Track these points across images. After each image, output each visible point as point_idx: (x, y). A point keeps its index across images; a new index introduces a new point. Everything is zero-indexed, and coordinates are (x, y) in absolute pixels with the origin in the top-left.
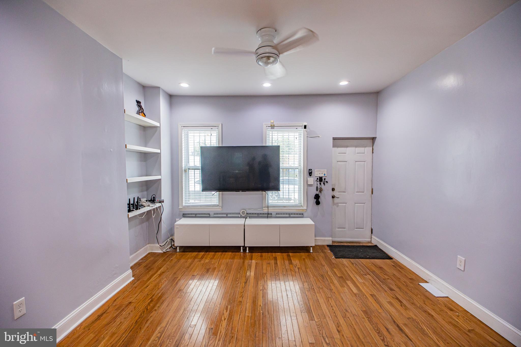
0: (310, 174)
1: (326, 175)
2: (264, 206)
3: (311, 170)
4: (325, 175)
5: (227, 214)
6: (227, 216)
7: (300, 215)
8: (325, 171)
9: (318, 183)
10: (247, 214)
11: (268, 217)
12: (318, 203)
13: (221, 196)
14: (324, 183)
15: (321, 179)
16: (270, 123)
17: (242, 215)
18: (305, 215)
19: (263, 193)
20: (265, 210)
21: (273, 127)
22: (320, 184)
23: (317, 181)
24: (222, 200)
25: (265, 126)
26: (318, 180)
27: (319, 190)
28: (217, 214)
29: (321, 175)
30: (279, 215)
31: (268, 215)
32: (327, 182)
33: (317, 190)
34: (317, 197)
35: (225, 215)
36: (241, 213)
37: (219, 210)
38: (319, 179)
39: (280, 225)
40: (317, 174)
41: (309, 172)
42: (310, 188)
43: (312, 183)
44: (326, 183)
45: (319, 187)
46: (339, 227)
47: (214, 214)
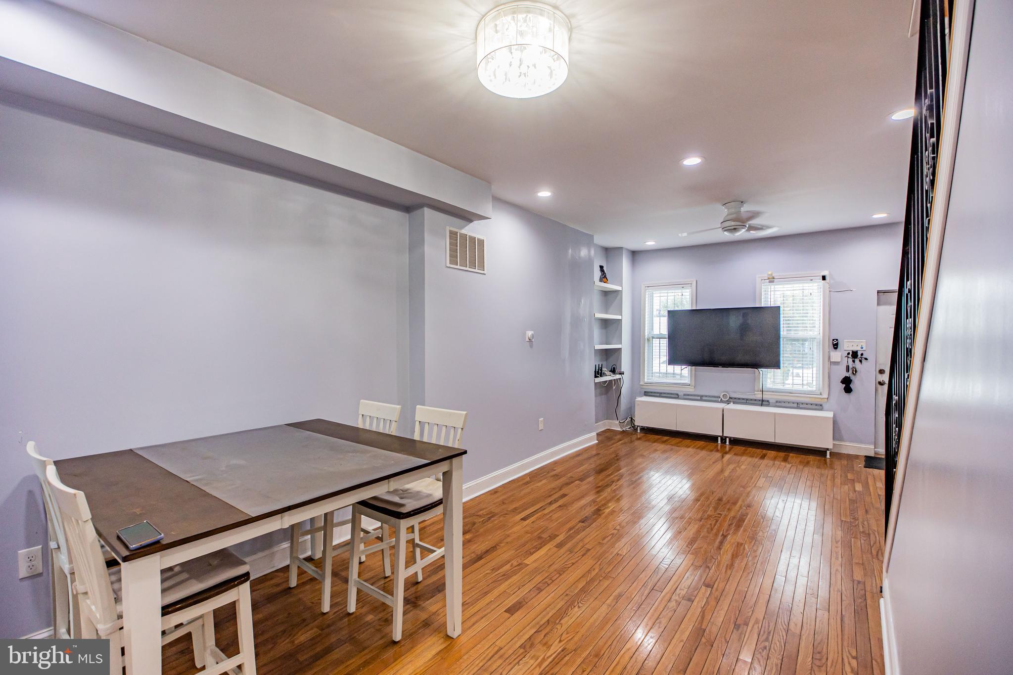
0: (836, 346)
1: (864, 349)
2: (756, 389)
3: (837, 340)
4: (862, 348)
5: (702, 396)
6: (701, 398)
7: (819, 407)
8: (862, 342)
9: (850, 360)
10: (730, 398)
11: (762, 405)
12: (848, 390)
13: (693, 372)
14: (861, 361)
15: (855, 355)
16: (767, 275)
17: (723, 399)
18: (825, 406)
19: (755, 371)
20: (759, 396)
21: (772, 280)
22: (854, 361)
23: (848, 357)
24: (695, 377)
25: (758, 280)
26: (850, 356)
27: (851, 371)
28: (688, 395)
29: (855, 349)
30: (779, 404)
31: (763, 402)
32: (866, 359)
33: (848, 370)
34: (847, 383)
35: (699, 398)
36: (721, 397)
37: (691, 390)
38: (851, 353)
39: (775, 413)
40: (848, 346)
41: (833, 343)
42: (834, 367)
43: (839, 360)
44: (863, 361)
45: (851, 367)
47: (684, 395)
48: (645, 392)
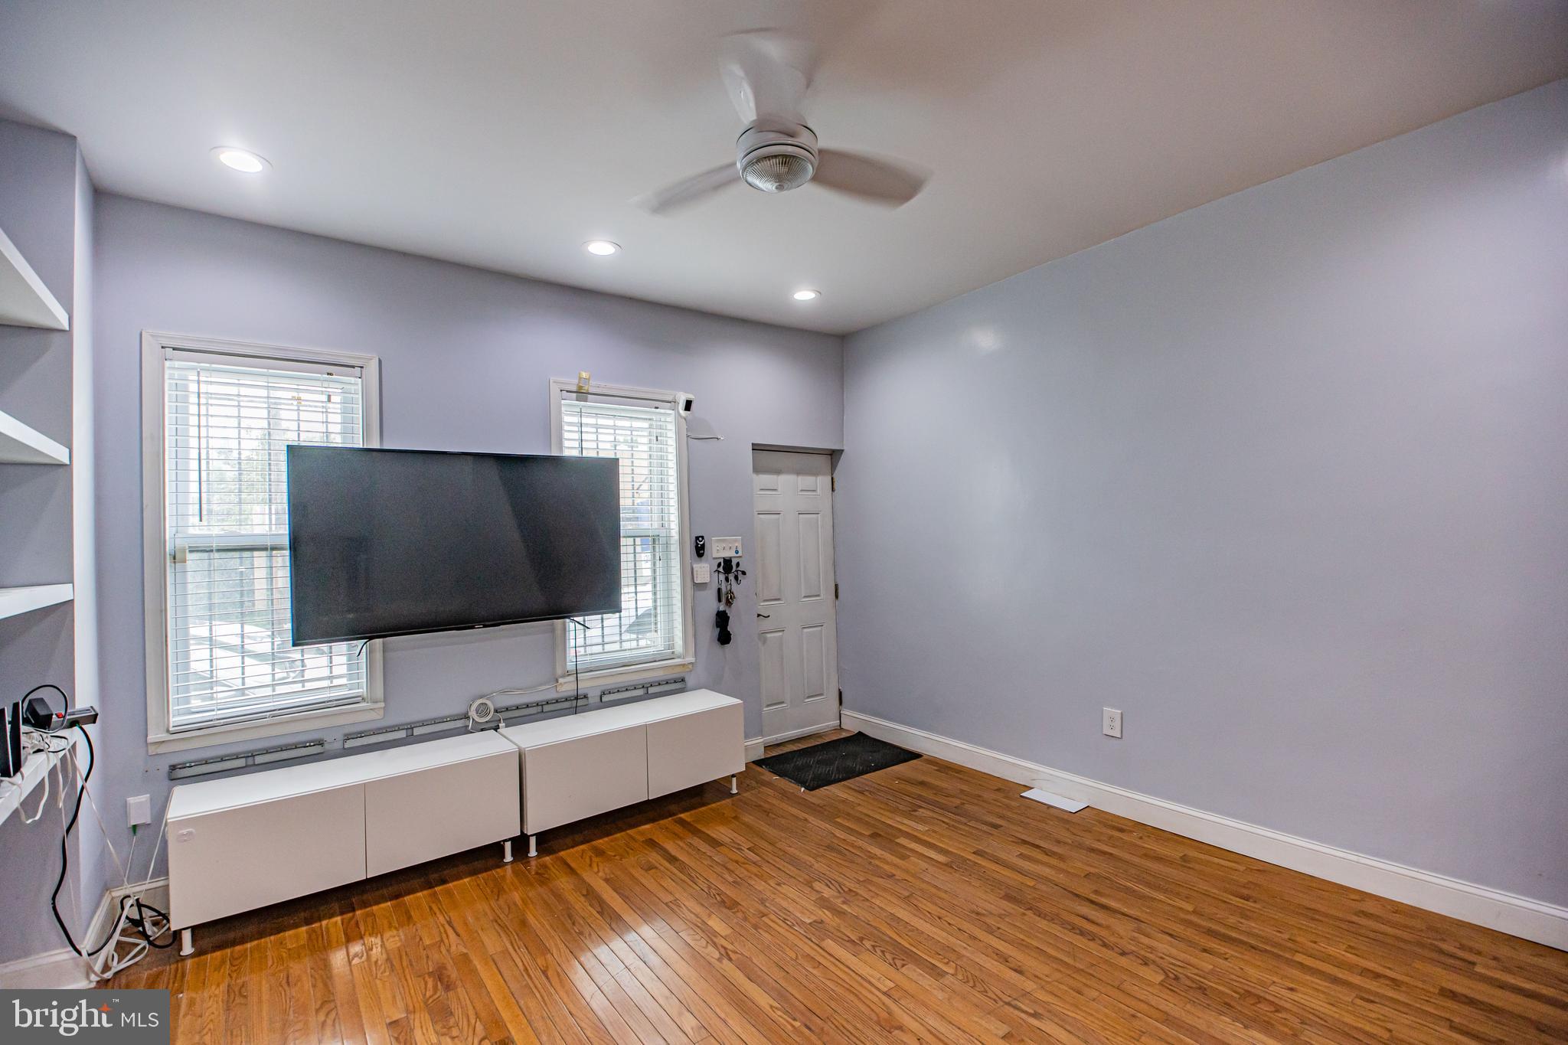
0: (700, 550)
1: (740, 554)
2: (559, 672)
3: (703, 537)
4: (737, 552)
5: (410, 727)
6: (410, 735)
7: (676, 685)
8: (736, 541)
9: (722, 577)
10: (496, 711)
11: (576, 711)
12: (724, 638)
13: (379, 656)
14: (736, 578)
15: (727, 566)
16: (576, 381)
17: (478, 719)
18: (690, 681)
19: (553, 625)
20: (567, 687)
21: (581, 394)
22: (727, 579)
23: (719, 572)
24: (388, 674)
25: (555, 389)
26: (721, 569)
27: (724, 600)
28: (360, 735)
29: (731, 554)
30: (611, 698)
31: (576, 704)
32: (744, 573)
33: (720, 600)
34: (722, 620)
35: (402, 734)
36: (473, 714)
37: (371, 716)
38: (722, 564)
39: (646, 726)
40: (718, 550)
41: (697, 544)
42: (701, 594)
43: (707, 580)
44: (740, 576)
45: (724, 590)
46: (769, 703)
47: (348, 737)
48: (173, 768)
